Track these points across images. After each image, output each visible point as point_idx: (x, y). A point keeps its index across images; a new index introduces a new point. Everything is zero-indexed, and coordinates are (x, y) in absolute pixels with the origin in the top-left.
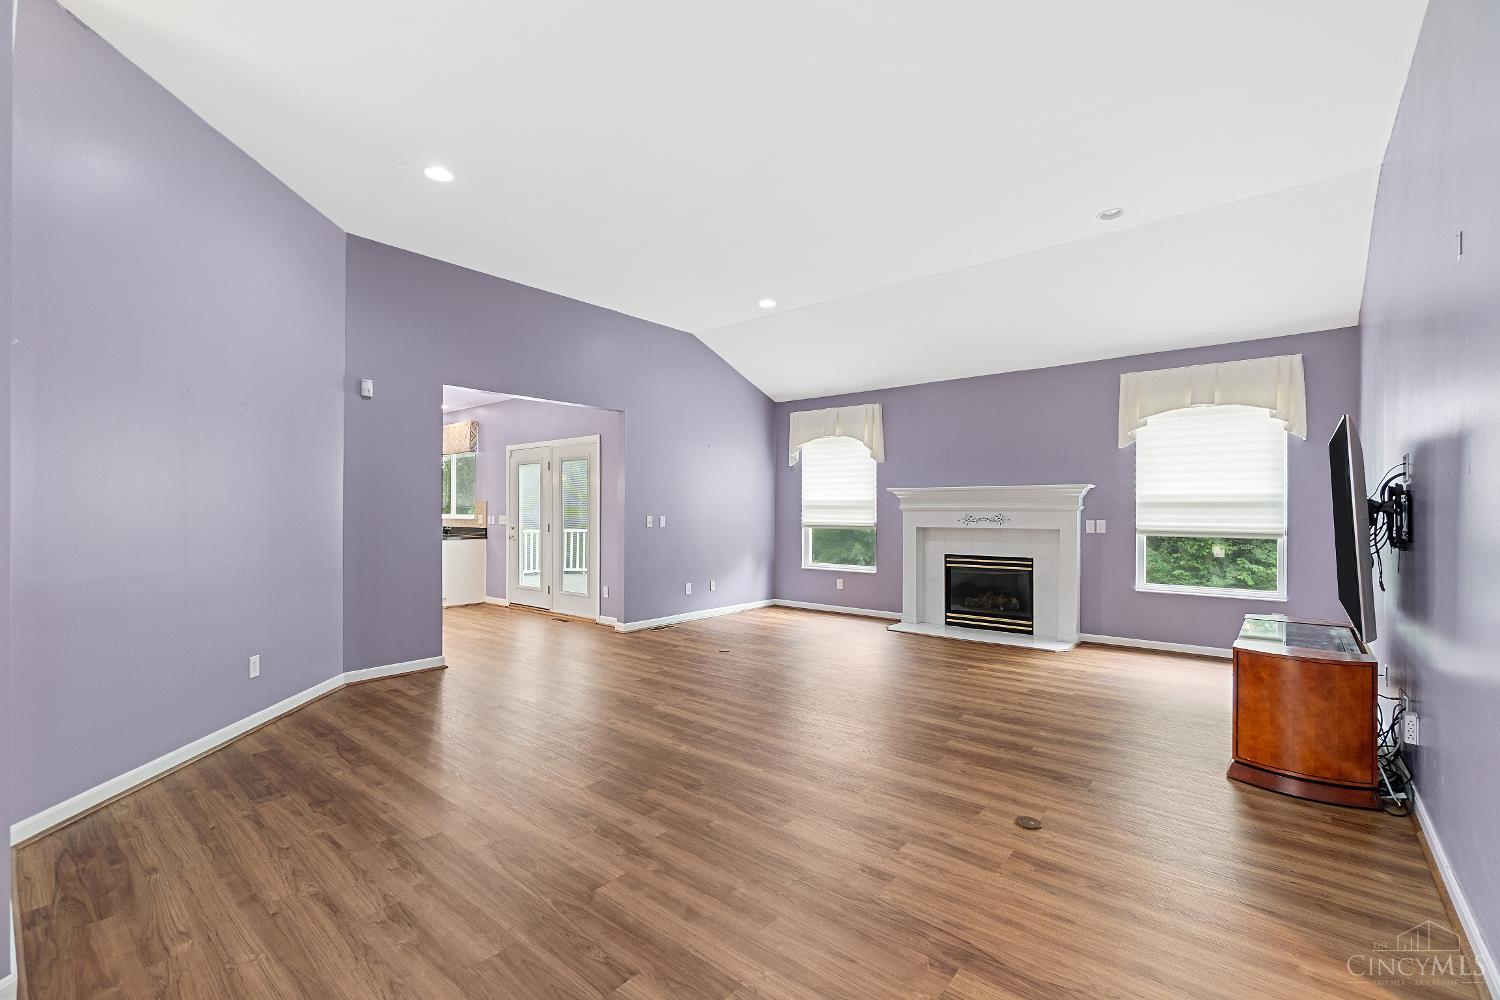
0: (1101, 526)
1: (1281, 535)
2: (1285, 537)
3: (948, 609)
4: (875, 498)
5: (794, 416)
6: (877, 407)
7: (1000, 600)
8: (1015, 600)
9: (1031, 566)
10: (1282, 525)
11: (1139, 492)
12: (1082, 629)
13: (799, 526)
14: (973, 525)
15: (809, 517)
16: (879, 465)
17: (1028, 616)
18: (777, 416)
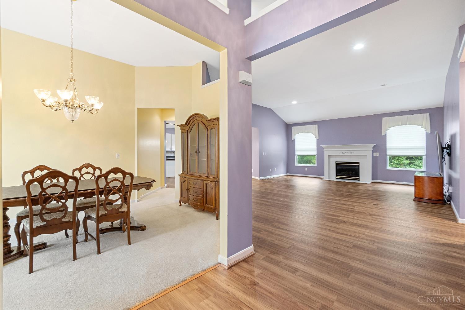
0: (378, 154)
1: (424, 156)
2: (425, 156)
3: (336, 175)
4: (316, 148)
5: (293, 128)
6: (317, 125)
7: (350, 172)
8: (354, 173)
9: (359, 164)
10: (425, 153)
11: (387, 146)
12: (373, 179)
13: (295, 155)
14: (344, 154)
15: (297, 153)
16: (317, 140)
17: (358, 176)
18: (288, 128)
